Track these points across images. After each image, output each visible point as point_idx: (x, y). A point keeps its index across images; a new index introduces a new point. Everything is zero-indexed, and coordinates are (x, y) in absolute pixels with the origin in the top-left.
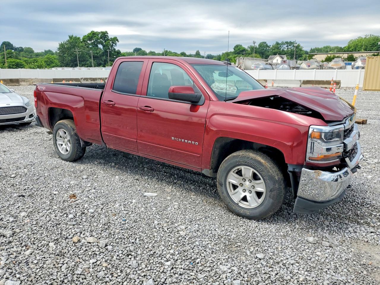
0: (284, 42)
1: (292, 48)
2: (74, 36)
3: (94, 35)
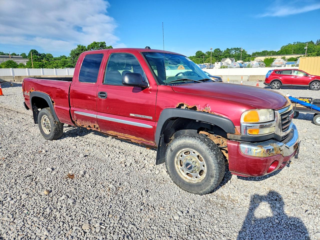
1: (239, 53)
2: (81, 45)
3: (95, 45)
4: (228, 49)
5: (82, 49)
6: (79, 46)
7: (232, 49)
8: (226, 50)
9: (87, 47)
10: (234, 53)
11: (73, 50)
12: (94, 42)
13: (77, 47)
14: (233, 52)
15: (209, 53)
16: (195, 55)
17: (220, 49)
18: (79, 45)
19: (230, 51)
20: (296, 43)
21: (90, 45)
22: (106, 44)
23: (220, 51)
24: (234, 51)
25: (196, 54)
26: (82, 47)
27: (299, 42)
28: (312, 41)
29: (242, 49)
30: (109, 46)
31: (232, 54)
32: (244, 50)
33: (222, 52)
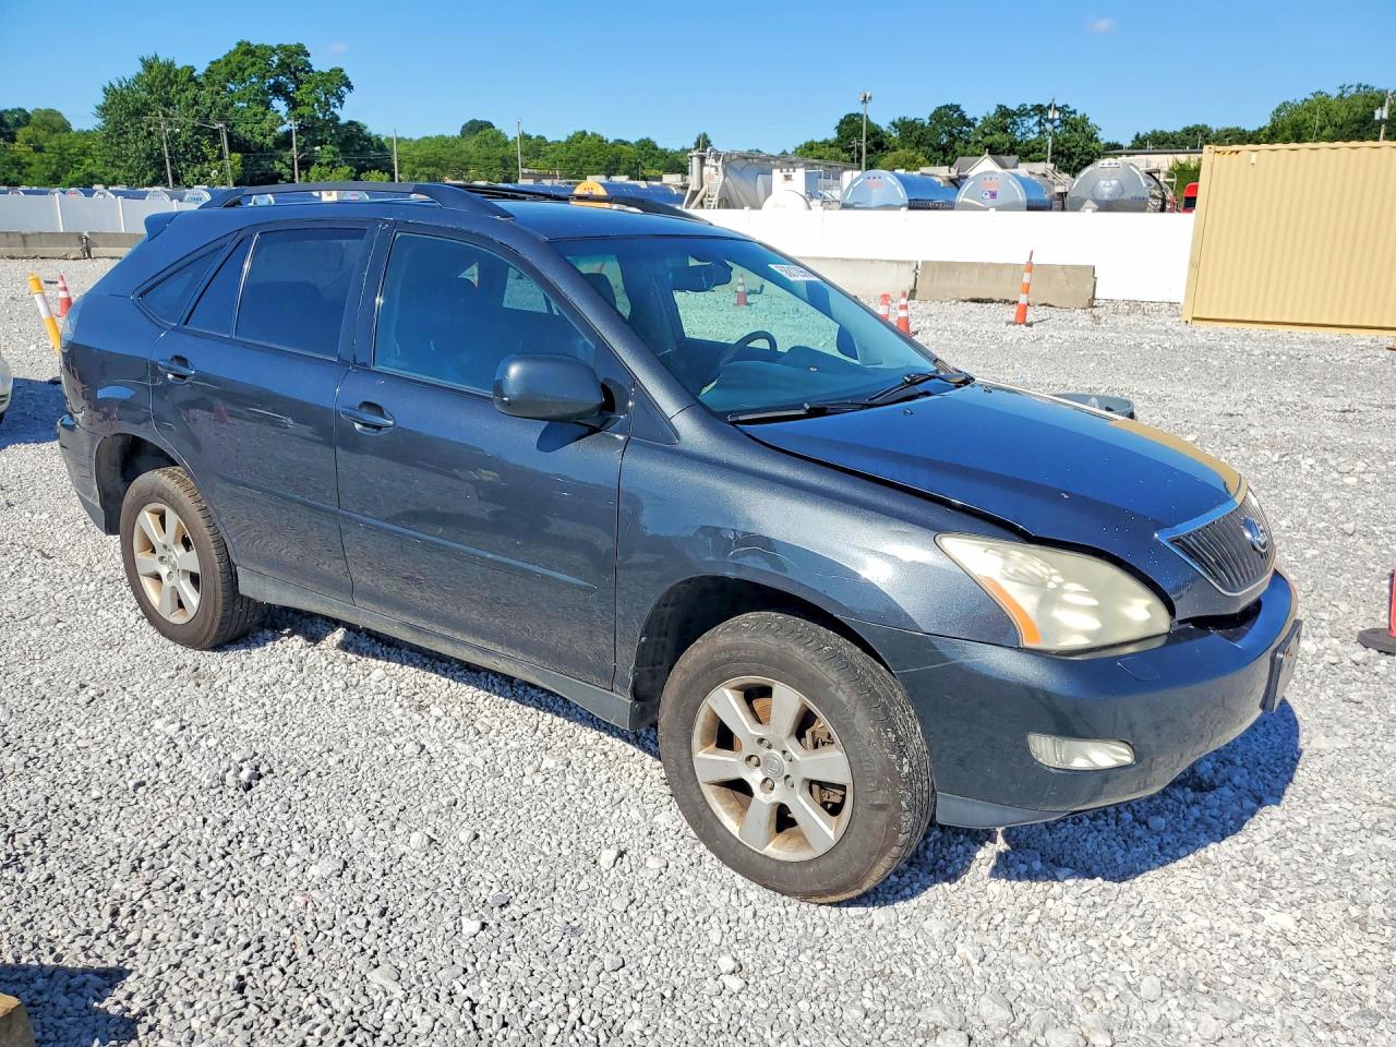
0: (1029, 107)
2: (161, 61)
3: (250, 60)
4: (1004, 112)
5: (164, 81)
6: (148, 66)
7: (1023, 112)
8: (992, 112)
9: (200, 70)
10: (1036, 129)
11: (117, 86)
12: (240, 44)
13: (139, 68)
14: (1029, 129)
15: (906, 127)
16: (832, 135)
17: (962, 108)
18: (148, 54)
19: (1015, 123)
20: (1353, 90)
21: (219, 61)
22: (310, 60)
23: (962, 117)
24: (1031, 122)
25: (839, 129)
26: (170, 66)
27: (1366, 87)
29: (1075, 112)
30: (326, 70)
31: (1022, 134)
32: (1084, 120)
33: (973, 126)
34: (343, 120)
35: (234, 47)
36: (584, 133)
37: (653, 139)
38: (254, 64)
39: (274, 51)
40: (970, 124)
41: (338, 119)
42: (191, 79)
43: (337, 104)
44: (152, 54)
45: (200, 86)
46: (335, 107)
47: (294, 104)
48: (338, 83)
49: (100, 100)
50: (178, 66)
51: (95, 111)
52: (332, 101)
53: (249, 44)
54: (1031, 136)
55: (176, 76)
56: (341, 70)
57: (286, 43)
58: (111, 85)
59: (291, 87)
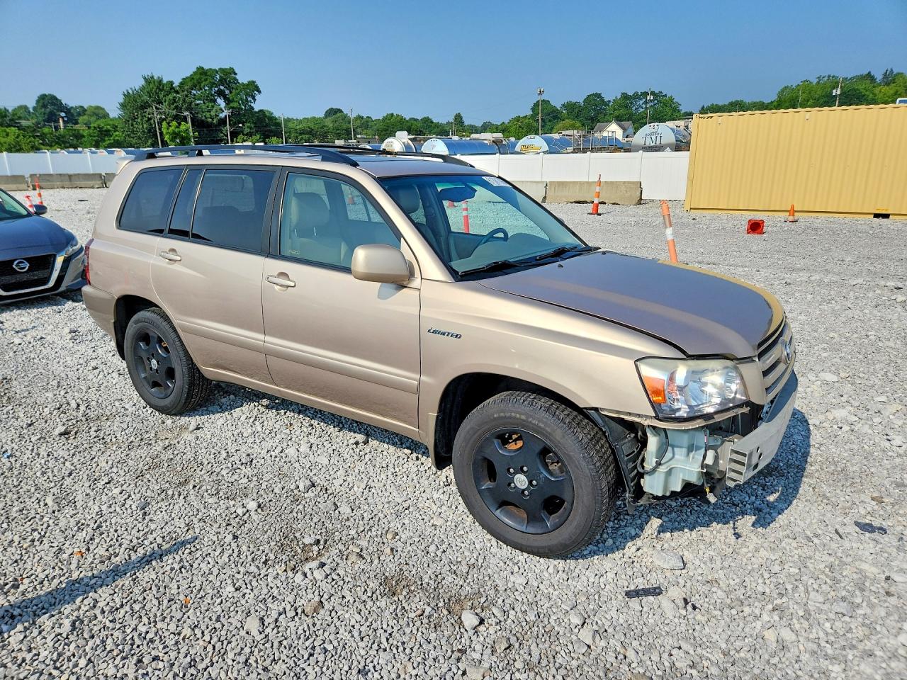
0: (640, 93)
1: (656, 106)
2: (155, 78)
3: (204, 77)
4: (625, 96)
5: (156, 89)
6: (149, 81)
7: (637, 96)
8: (619, 97)
9: (176, 84)
10: (644, 106)
11: (131, 92)
12: (198, 68)
13: (142, 82)
14: (639, 106)
15: (571, 107)
16: (529, 113)
17: (602, 95)
19: (632, 103)
20: (826, 79)
21: (187, 78)
22: (237, 77)
23: (602, 100)
24: (641, 102)
25: (533, 109)
26: (160, 81)
27: (833, 77)
28: (869, 73)
29: (666, 96)
30: (246, 82)
31: (636, 109)
32: (671, 99)
33: (608, 105)
34: (256, 109)
35: (195, 70)
36: (392, 114)
37: (430, 117)
38: (206, 80)
39: (217, 72)
40: (607, 104)
41: (253, 108)
42: (172, 88)
43: (252, 101)
44: (150, 75)
45: (177, 92)
46: (251, 102)
47: (228, 101)
48: (253, 89)
49: (121, 99)
50: (165, 81)
51: (119, 106)
52: (249, 99)
53: (202, 68)
54: (642, 110)
55: (163, 86)
56: (254, 82)
57: (223, 67)
58: (128, 93)
59: (227, 92)
